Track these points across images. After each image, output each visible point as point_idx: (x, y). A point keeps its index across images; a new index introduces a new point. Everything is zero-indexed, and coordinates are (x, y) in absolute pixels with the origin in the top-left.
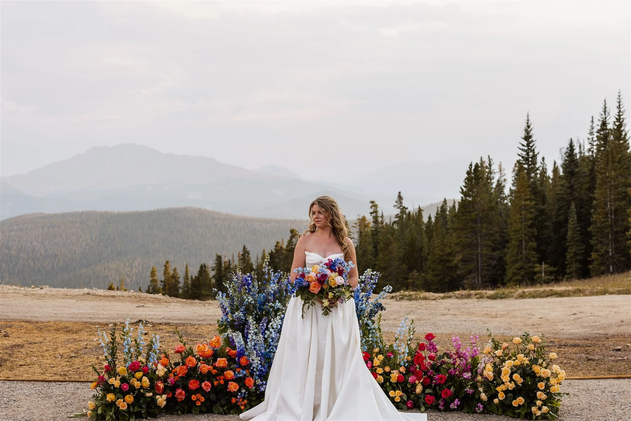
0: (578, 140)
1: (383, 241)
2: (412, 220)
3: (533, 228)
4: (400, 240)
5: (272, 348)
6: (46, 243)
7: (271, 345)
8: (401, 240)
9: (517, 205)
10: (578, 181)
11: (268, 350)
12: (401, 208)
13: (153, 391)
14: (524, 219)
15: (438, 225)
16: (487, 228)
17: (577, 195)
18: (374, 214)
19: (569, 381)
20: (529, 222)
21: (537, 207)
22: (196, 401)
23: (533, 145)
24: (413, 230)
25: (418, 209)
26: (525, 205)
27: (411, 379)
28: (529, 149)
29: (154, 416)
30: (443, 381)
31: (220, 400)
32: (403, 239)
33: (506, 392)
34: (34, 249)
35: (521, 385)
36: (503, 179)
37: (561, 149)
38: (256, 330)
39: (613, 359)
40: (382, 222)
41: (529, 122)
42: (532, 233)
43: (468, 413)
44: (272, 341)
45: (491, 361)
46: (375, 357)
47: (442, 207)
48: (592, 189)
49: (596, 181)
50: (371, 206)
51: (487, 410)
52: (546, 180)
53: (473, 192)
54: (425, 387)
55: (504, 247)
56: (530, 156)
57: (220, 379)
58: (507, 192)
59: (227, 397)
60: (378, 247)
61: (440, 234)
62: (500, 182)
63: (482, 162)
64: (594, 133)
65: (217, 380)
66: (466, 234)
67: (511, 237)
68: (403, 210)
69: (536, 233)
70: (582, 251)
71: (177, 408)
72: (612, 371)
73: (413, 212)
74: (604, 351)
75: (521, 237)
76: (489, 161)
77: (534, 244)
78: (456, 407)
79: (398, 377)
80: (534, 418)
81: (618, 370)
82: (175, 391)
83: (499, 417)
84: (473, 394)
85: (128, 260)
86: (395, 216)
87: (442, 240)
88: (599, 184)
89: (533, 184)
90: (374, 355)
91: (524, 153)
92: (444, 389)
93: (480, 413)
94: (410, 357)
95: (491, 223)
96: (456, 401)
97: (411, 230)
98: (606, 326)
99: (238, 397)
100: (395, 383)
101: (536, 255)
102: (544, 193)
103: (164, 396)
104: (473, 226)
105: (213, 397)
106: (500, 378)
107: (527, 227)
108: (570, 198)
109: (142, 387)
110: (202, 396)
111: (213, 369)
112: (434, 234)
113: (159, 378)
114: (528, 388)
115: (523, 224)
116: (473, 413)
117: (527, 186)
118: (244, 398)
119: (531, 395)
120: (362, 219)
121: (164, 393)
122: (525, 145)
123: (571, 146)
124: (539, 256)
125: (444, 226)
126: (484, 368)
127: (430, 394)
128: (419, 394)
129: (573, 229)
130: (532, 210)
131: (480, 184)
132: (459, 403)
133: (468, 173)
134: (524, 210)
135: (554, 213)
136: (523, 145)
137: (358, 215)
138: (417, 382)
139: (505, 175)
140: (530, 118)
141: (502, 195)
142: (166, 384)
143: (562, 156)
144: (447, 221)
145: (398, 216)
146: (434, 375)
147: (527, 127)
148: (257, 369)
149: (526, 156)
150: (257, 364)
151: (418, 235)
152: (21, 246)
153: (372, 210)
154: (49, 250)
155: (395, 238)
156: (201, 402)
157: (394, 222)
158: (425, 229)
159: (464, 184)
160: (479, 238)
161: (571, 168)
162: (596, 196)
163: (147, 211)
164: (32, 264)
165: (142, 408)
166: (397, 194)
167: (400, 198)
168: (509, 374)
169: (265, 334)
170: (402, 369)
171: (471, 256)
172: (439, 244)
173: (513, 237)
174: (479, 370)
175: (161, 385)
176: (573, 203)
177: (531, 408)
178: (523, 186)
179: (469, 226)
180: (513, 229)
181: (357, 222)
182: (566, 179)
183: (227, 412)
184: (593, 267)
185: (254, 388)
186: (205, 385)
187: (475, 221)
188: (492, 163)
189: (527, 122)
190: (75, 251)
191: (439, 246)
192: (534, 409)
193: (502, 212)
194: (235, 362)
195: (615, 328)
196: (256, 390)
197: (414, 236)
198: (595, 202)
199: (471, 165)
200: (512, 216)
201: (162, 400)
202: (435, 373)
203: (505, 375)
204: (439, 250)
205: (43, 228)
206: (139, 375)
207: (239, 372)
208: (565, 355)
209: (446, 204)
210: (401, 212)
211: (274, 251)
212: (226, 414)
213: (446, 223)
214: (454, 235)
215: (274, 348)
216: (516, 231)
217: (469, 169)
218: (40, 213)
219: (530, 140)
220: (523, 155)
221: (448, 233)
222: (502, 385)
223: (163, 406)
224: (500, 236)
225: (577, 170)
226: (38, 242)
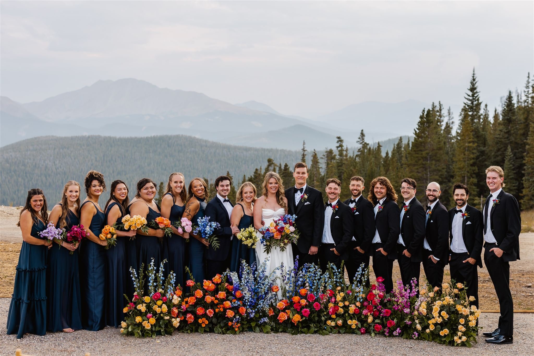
0: (517, 91)
1: (347, 173)
2: (372, 154)
3: (474, 166)
4: (360, 171)
5: (260, 285)
6: (57, 162)
7: (259, 283)
8: (362, 172)
9: (462, 146)
10: (515, 127)
11: (257, 286)
12: (363, 143)
13: (170, 315)
14: (467, 159)
15: (394, 160)
16: (435, 165)
17: (513, 139)
18: (340, 149)
19: (486, 314)
20: (472, 162)
21: (478, 148)
22: (202, 323)
23: (478, 96)
24: (372, 163)
25: (378, 145)
26: (468, 147)
27: (364, 312)
28: (474, 99)
29: (170, 334)
30: (389, 314)
31: (220, 323)
32: (364, 171)
33: (436, 324)
34: (46, 167)
35: (447, 320)
36: (451, 121)
37: (501, 98)
38: (248, 271)
39: (524, 294)
40: (346, 156)
41: (475, 76)
42: (474, 170)
43: (407, 338)
44: (260, 280)
45: (425, 300)
46: (338, 294)
47: (398, 145)
48: (525, 135)
49: (529, 128)
50: (338, 141)
51: (421, 337)
52: (488, 124)
53: (425, 134)
54: (375, 318)
55: (449, 181)
56: (474, 105)
57: (220, 308)
58: (454, 133)
59: (225, 321)
60: (342, 176)
61: (396, 168)
62: (449, 125)
63: (434, 107)
64: (530, 87)
65: (218, 308)
66: (418, 169)
67: (455, 173)
68: (365, 145)
69: (477, 171)
70: (515, 188)
71: (187, 328)
72: (522, 305)
73: (373, 147)
74: (518, 288)
75: (464, 174)
76: (440, 106)
77: (475, 180)
78: (397, 334)
79: (355, 310)
80: (456, 344)
81: (527, 304)
82: (186, 315)
83: (430, 342)
84: (411, 325)
85: (127, 179)
86: (357, 150)
87: (397, 174)
88: (532, 131)
89: (476, 129)
90: (337, 292)
91: (470, 102)
92: (389, 320)
93: (416, 339)
94: (364, 295)
95: (439, 161)
96: (398, 330)
97: (371, 163)
98: (524, 262)
99: (234, 321)
100: (352, 314)
101: (476, 189)
102: (485, 136)
103: (178, 319)
104: (424, 163)
105: (214, 320)
106: (432, 314)
107: (469, 165)
108: (507, 142)
109: (162, 312)
110: (207, 319)
111: (215, 300)
112: (390, 168)
113: (174, 305)
114: (452, 322)
115: (466, 162)
116: (410, 339)
117: (471, 130)
118: (238, 322)
119: (454, 327)
120: (329, 152)
121: (177, 317)
122: (471, 95)
123: (510, 98)
124: (478, 190)
125: (399, 160)
126: (420, 305)
127: (378, 323)
128: (370, 323)
129: (508, 169)
130: (474, 151)
131: (431, 127)
132: (400, 331)
133: (421, 117)
134: (468, 151)
135: (493, 154)
136: (469, 96)
137: (326, 148)
138: (369, 314)
139: (453, 118)
140: (475, 72)
141: (450, 136)
142: (179, 310)
143: (502, 104)
144: (402, 156)
145: (360, 150)
146: (382, 309)
147: (472, 80)
148: (248, 300)
149: (471, 105)
150: (248, 297)
151: (377, 167)
152: (36, 164)
153: (338, 145)
154: (59, 168)
155: (357, 170)
156: (206, 325)
157: (357, 156)
158: (382, 162)
159: (417, 127)
160: (429, 173)
161: (508, 116)
162: (529, 141)
163: (144, 137)
164: (44, 179)
165: (162, 328)
166: (360, 132)
167: (362, 135)
168: (438, 311)
169: (255, 274)
170: (358, 304)
171: (421, 188)
172: (394, 177)
173: (458, 173)
174: (416, 307)
175: (176, 311)
176: (509, 146)
177: (454, 337)
178: (467, 130)
179: (420, 162)
180: (457, 167)
181: (325, 154)
182: (504, 125)
183: (224, 331)
184: (524, 202)
185: (245, 315)
186: (209, 312)
187: (425, 159)
188: (442, 108)
189: (473, 76)
190: (82, 169)
191: (394, 178)
192: (456, 338)
193: (449, 150)
194: (232, 295)
195: (531, 264)
196: (247, 316)
197: (373, 169)
198: (527, 147)
199: (424, 111)
200: (457, 156)
201: (176, 322)
202: (382, 308)
203: (435, 312)
204: (394, 182)
205: (55, 149)
206: (159, 303)
207: (234, 302)
208: (487, 289)
209: (402, 142)
210: (363, 147)
211: (253, 177)
212: (224, 334)
213: (401, 158)
214: (407, 169)
215: (261, 285)
216: (460, 168)
217: (422, 114)
218: (53, 136)
219: (475, 91)
220: (468, 104)
221: (402, 167)
222: (433, 319)
223: (177, 327)
224: (446, 171)
225: (514, 118)
226: (50, 161)
